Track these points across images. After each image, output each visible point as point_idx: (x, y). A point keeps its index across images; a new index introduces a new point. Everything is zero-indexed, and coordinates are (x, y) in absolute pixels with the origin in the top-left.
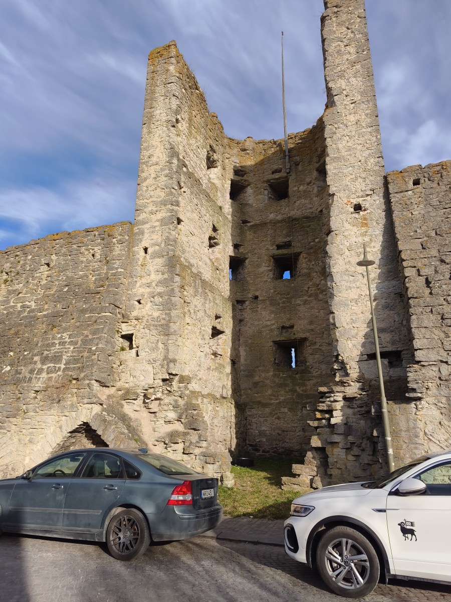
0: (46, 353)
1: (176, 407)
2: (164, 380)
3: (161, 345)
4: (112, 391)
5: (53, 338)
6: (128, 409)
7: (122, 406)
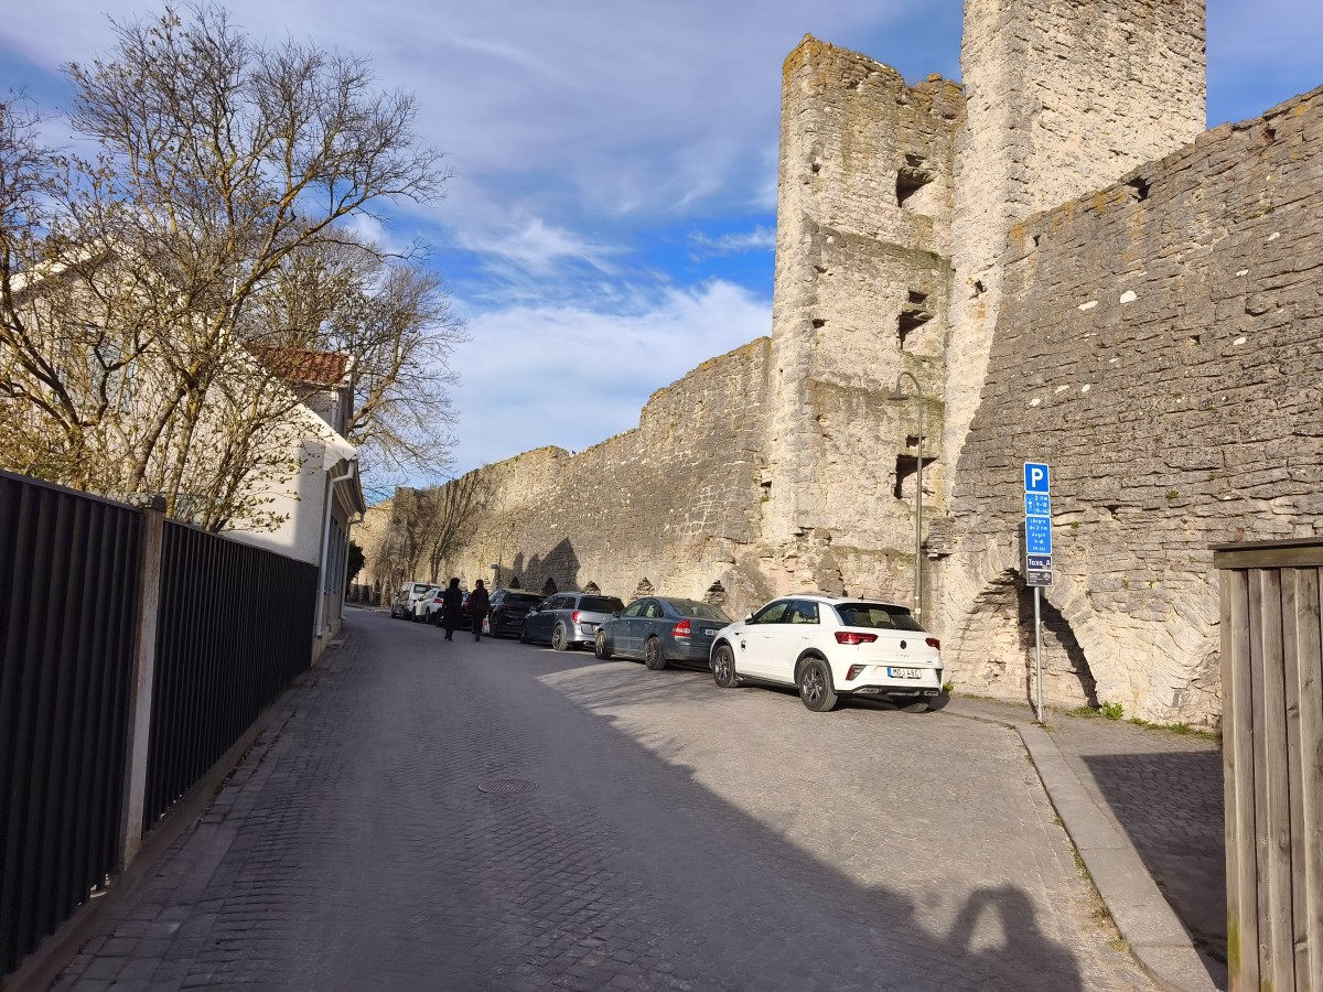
0: (693, 509)
1: (811, 564)
2: (798, 535)
3: (792, 495)
4: (751, 548)
5: (700, 493)
6: (764, 568)
7: (758, 564)
